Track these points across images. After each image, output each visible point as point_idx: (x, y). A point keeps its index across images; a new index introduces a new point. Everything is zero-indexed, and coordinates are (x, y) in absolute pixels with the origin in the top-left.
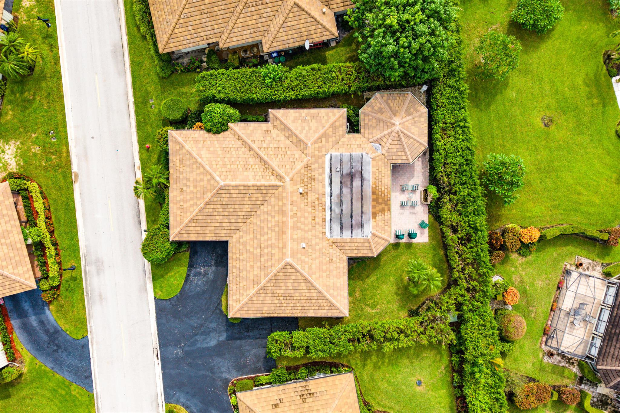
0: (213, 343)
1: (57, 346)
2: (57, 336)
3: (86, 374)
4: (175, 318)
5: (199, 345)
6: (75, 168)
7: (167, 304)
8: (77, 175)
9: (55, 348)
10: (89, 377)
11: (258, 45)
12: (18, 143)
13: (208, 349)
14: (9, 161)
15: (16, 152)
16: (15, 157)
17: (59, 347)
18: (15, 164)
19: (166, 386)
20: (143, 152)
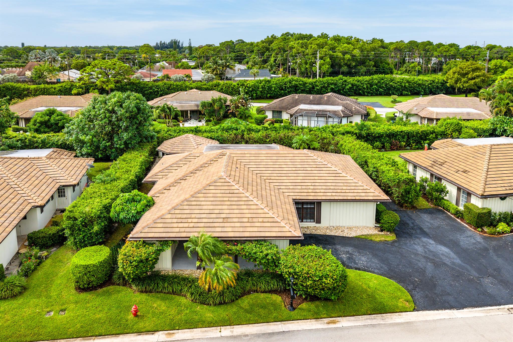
0: (444, 249)
5: (458, 262)
20: (141, 325)
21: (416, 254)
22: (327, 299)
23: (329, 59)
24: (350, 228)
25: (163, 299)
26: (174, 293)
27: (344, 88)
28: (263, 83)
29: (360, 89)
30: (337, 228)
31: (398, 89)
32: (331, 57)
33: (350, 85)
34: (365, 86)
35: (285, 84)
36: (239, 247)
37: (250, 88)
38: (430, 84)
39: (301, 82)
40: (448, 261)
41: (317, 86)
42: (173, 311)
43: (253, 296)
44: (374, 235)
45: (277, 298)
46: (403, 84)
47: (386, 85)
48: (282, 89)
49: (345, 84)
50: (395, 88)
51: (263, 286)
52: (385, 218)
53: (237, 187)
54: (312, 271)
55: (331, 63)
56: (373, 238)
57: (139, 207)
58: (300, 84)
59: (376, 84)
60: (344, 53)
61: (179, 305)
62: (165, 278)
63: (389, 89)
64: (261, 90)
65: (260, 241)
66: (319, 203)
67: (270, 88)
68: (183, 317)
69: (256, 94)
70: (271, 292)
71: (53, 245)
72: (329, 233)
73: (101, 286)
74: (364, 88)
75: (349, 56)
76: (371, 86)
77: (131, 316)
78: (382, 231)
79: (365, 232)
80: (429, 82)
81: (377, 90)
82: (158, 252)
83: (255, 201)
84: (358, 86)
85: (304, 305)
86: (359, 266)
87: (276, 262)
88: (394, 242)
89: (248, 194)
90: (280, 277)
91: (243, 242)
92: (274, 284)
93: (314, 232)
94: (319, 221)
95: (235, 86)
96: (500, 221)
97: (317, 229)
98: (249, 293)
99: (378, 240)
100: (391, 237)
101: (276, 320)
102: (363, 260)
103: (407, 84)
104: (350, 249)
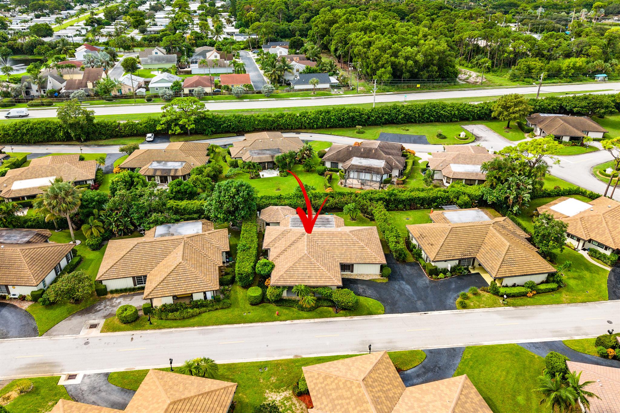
0: (408, 287)
1: (435, 367)
2: (427, 367)
3: (452, 351)
4: (396, 304)
5: (412, 293)
6: (291, 357)
7: (387, 308)
8: (296, 356)
9: (437, 368)
10: (454, 349)
11: (220, 267)
12: (267, 391)
13: (413, 289)
14: (282, 397)
15: (275, 392)
16: (279, 393)
17: (436, 366)
18: (285, 393)
19: (445, 309)
20: (281, 318)
21: (394, 290)
22: (350, 310)
23: (390, 67)
24: (367, 275)
25: (286, 309)
26: (290, 306)
27: (397, 118)
28: (323, 114)
29: (412, 118)
30: (361, 275)
31: (448, 117)
32: (393, 65)
33: (403, 115)
34: (417, 115)
35: (343, 115)
36: (316, 289)
37: (311, 119)
38: (479, 111)
39: (357, 114)
40: (407, 293)
41: (373, 116)
42: (292, 313)
43: (321, 308)
44: (378, 279)
45: (331, 309)
46: (453, 113)
47: (437, 114)
48: (340, 120)
49: (399, 115)
50: (445, 116)
51: (325, 304)
52: (384, 271)
53: (313, 260)
54: (344, 300)
55: (392, 71)
56: (377, 281)
57: (269, 268)
58: (357, 116)
59: (428, 113)
60: (407, 58)
61: (293, 311)
62: (286, 300)
63: (440, 117)
64: (321, 121)
65: (324, 287)
66: (353, 265)
67: (329, 119)
68: (295, 315)
69: (317, 125)
70: (328, 306)
71: (230, 284)
72: (357, 278)
73: (260, 303)
74: (416, 117)
75: (411, 62)
76: (423, 114)
77: (276, 315)
78: (382, 277)
79: (374, 277)
80: (478, 109)
81: (428, 118)
82: (283, 291)
83: (322, 267)
84: (411, 115)
85: (341, 312)
86: (366, 295)
87: (331, 295)
88: (387, 283)
89: (319, 264)
90: (332, 301)
91: (317, 287)
92: (330, 304)
93: (350, 277)
94: (352, 271)
95: (297, 117)
96: (441, 272)
97: (351, 275)
98: (320, 307)
99: (379, 281)
100: (385, 280)
101: (330, 317)
102: (369, 292)
103: (456, 112)
104: (364, 287)
